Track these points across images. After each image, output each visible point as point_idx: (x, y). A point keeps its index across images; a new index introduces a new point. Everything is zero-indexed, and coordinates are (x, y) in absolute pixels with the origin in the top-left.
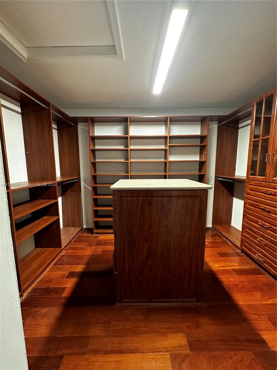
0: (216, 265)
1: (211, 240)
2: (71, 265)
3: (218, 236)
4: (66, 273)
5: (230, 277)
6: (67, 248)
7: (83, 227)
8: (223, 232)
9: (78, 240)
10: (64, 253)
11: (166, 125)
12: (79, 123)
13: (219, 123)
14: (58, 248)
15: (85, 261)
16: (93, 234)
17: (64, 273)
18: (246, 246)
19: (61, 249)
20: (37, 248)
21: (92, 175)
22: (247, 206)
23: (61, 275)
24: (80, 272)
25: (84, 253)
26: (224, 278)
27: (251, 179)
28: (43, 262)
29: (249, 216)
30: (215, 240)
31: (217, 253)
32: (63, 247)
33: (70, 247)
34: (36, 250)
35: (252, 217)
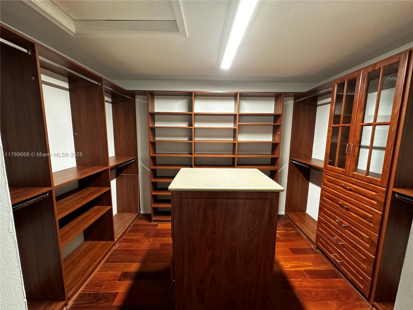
0: (288, 265)
1: (283, 231)
2: (124, 263)
3: (292, 226)
4: (119, 273)
5: (303, 281)
6: (121, 240)
7: (140, 213)
8: (296, 221)
9: (134, 229)
10: (117, 246)
11: (236, 99)
12: (137, 96)
13: (295, 100)
14: (110, 242)
15: (140, 258)
16: (151, 221)
17: (116, 273)
18: (321, 243)
19: (114, 242)
20: (86, 241)
21: (151, 157)
22: (324, 198)
23: (112, 277)
24: (134, 273)
25: (139, 247)
26: (296, 282)
27: (329, 169)
28: (93, 260)
29: (325, 209)
30: (288, 232)
31: (290, 249)
32: (116, 240)
33: (124, 239)
34: (85, 244)
35: (330, 212)
